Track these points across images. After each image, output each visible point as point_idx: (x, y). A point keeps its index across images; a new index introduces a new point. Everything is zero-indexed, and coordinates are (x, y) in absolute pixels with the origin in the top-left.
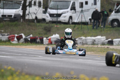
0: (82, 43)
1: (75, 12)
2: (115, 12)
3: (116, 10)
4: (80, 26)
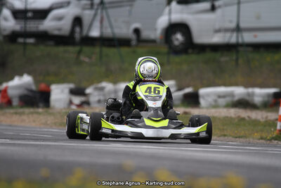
1: (89, 7)
4: (97, 50)
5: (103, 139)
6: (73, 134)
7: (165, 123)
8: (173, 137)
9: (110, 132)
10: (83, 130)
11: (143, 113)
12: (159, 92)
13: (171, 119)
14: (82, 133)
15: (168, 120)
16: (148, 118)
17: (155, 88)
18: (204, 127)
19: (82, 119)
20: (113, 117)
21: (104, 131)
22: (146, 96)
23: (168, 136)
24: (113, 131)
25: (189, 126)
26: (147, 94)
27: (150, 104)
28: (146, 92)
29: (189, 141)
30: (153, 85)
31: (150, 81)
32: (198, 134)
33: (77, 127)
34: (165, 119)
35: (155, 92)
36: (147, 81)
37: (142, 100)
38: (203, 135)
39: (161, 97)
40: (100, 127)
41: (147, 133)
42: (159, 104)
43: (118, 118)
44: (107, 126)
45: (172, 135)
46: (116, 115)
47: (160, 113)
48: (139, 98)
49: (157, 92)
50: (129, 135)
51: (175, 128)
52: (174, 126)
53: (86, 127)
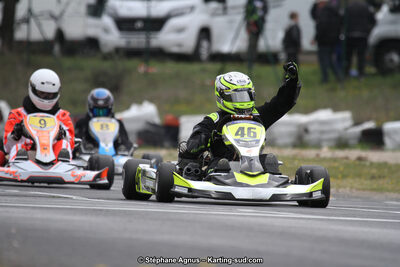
6: (131, 193)
8: (275, 198)
9: (185, 191)
10: (148, 188)
12: (255, 136)
13: (272, 173)
14: (145, 192)
15: (267, 175)
16: (242, 172)
17: (249, 129)
18: (318, 184)
19: (144, 172)
20: (188, 169)
21: (177, 189)
22: (238, 141)
23: (268, 198)
24: (190, 190)
25: (295, 183)
26: (238, 137)
27: (243, 151)
28: (237, 134)
30: (246, 125)
31: (241, 119)
32: (311, 194)
33: (138, 184)
34: (264, 173)
35: (249, 135)
37: (231, 146)
38: (318, 195)
39: (258, 141)
40: (171, 184)
41: (239, 193)
42: (255, 152)
43: (196, 171)
44: (181, 183)
45: (274, 195)
47: (259, 165)
48: (227, 143)
49: (252, 134)
50: (213, 196)
51: (278, 186)
52: (277, 184)
53: (151, 184)
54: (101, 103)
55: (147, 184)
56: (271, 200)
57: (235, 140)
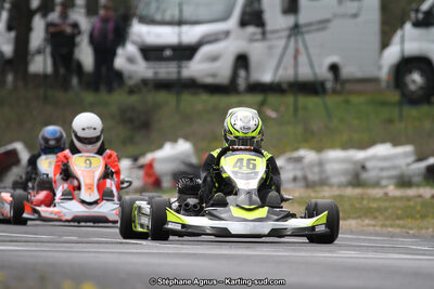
0: (305, 178)
2: (417, 24)
3: (421, 16)
5: (171, 238)
6: (128, 232)
7: (263, 212)
8: (276, 233)
9: (179, 227)
10: (142, 226)
11: (230, 199)
12: (255, 166)
13: (272, 207)
14: (140, 230)
15: (266, 208)
16: (237, 206)
17: (249, 160)
18: (321, 218)
19: (140, 207)
20: (187, 205)
21: (170, 226)
22: (235, 173)
23: (267, 231)
24: (184, 226)
26: (236, 169)
27: (241, 184)
28: (235, 166)
29: (305, 240)
30: (246, 156)
31: (241, 150)
32: (313, 228)
33: (134, 222)
34: (262, 207)
35: (248, 167)
36: (237, 150)
37: (229, 178)
38: (321, 229)
39: (256, 173)
40: (164, 220)
41: (235, 228)
42: (254, 184)
43: (195, 206)
44: (175, 219)
45: (273, 230)
46: (192, 201)
47: (256, 198)
48: (224, 176)
49: (251, 166)
50: (208, 232)
51: (277, 220)
52: (276, 217)
53: (146, 221)
54: (52, 143)
55: (142, 221)
56: (269, 235)
57: (233, 172)
